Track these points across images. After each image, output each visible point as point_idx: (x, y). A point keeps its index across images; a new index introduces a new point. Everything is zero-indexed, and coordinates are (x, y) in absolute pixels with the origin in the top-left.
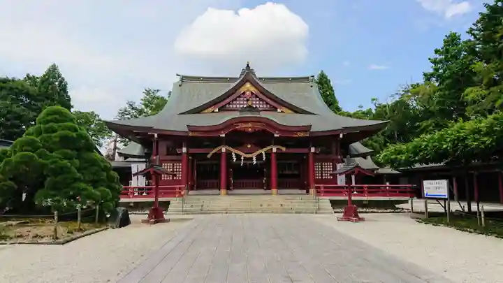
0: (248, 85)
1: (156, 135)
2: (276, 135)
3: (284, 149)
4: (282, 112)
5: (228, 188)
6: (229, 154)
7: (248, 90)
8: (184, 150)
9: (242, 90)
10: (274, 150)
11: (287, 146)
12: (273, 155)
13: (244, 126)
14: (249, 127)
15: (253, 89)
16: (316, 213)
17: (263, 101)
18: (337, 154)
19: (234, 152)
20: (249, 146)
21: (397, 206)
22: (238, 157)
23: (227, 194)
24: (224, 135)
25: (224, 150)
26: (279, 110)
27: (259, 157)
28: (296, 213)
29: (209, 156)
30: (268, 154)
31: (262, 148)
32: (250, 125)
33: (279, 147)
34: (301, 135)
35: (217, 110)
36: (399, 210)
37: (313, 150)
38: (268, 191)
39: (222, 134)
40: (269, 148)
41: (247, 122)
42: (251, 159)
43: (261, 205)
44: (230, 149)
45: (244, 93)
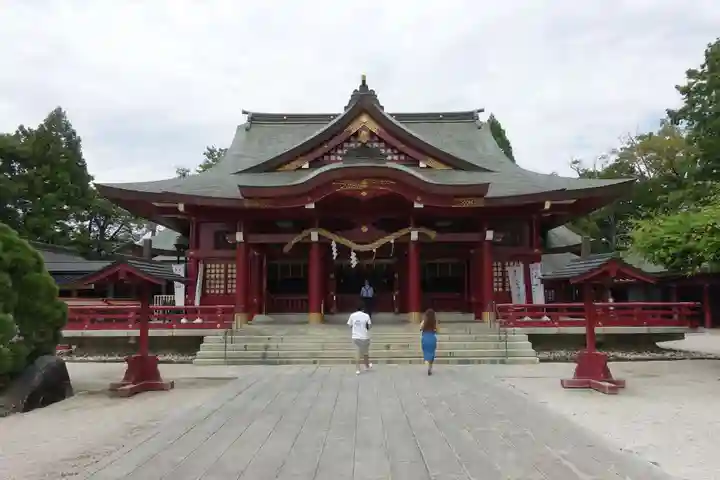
0: (364, 119)
1: (181, 207)
2: (416, 205)
3: (433, 235)
4: (428, 167)
6: (325, 245)
7: (364, 128)
8: (239, 237)
9: (353, 128)
10: (414, 237)
11: (438, 230)
12: (412, 247)
13: (353, 186)
14: (363, 189)
15: (374, 127)
16: (503, 362)
17: (393, 148)
18: (531, 245)
19: (335, 241)
20: (365, 229)
21: (660, 344)
22: (343, 250)
23: (324, 321)
24: (312, 206)
25: (314, 237)
26: (422, 165)
28: (460, 362)
29: (286, 249)
30: (402, 245)
31: (390, 231)
32: (364, 184)
33: (423, 230)
34: (468, 203)
35: (306, 166)
36: (668, 355)
37: (490, 235)
38: (403, 316)
39: (308, 203)
40: (404, 232)
41: (360, 178)
43: (388, 347)
44: (327, 234)
45: (356, 135)
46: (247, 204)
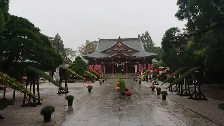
0: (120, 43)
1: (95, 59)
2: (127, 59)
3: (129, 62)
5: (114, 73)
6: (114, 64)
7: (120, 45)
8: (102, 63)
10: (127, 63)
13: (118, 57)
14: (120, 57)
17: (124, 48)
20: (120, 62)
22: (116, 64)
27: (122, 64)
29: (109, 64)
30: (125, 64)
31: (123, 62)
35: (111, 51)
39: (112, 59)
40: (125, 62)
41: (119, 56)
42: (120, 65)
44: (114, 62)
45: (118, 46)
46: (105, 59)
